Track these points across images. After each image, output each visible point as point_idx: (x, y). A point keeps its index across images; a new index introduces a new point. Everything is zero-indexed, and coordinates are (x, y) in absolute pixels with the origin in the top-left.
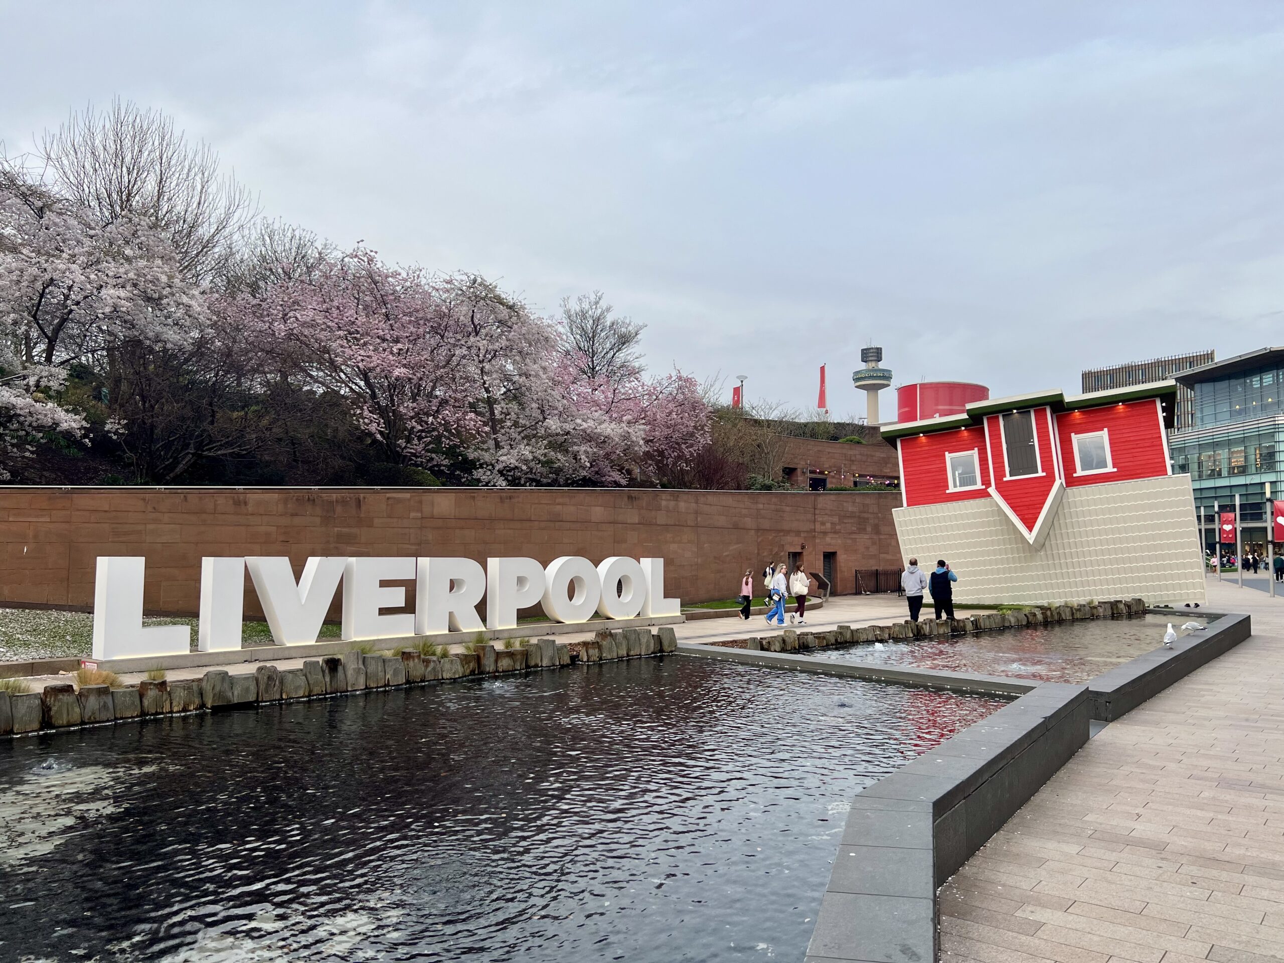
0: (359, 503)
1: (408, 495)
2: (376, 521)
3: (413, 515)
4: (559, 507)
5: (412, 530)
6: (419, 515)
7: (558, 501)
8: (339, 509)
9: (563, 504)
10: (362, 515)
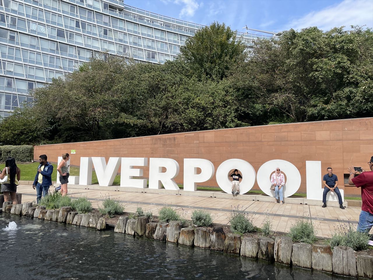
0: (174, 139)
1: (193, 134)
2: (181, 145)
3: (195, 142)
4: (284, 134)
5: (195, 148)
6: (198, 142)
7: (282, 130)
8: (168, 142)
9: (288, 132)
10: (176, 143)
